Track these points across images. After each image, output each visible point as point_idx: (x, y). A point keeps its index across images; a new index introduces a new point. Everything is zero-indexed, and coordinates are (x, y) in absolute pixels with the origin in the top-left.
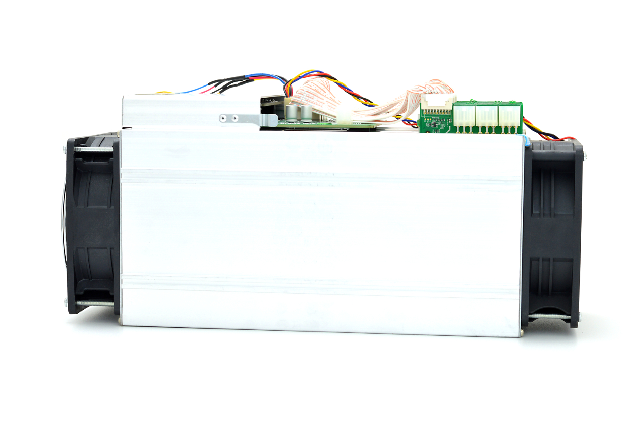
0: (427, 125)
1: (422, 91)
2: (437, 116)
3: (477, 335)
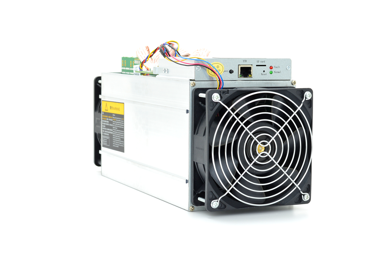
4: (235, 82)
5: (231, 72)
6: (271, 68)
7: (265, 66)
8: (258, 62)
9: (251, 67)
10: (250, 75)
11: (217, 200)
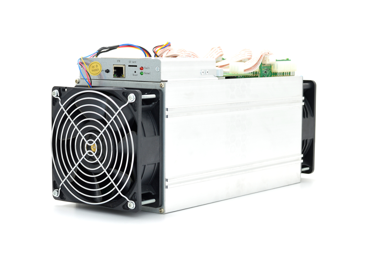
0: (263, 73)
1: (269, 53)
2: (267, 67)
3: (289, 184)
4: (111, 82)
5: (108, 71)
6: (142, 69)
7: (136, 66)
8: (130, 62)
9: (123, 67)
10: (123, 76)
11: (57, 190)
